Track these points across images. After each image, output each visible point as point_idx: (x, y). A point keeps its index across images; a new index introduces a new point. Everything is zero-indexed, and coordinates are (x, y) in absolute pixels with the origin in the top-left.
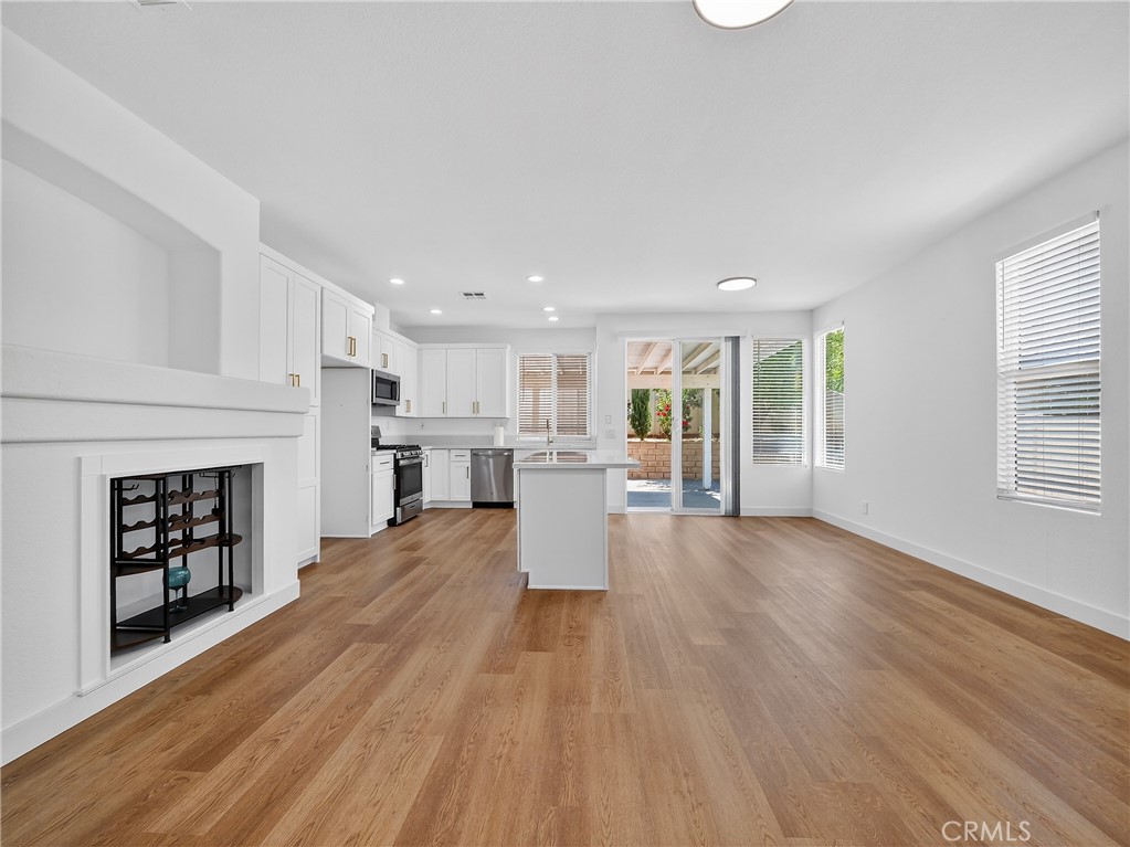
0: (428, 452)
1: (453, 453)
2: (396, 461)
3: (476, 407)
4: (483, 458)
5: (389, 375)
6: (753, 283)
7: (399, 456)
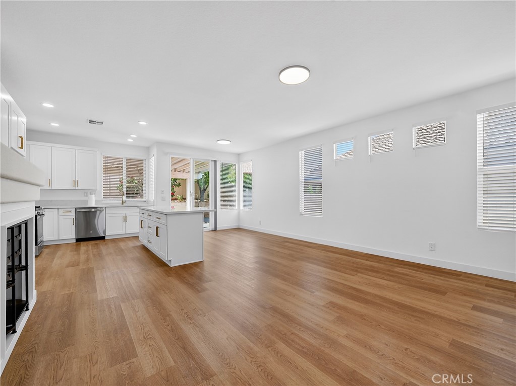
1: (61, 211)
6: (230, 142)
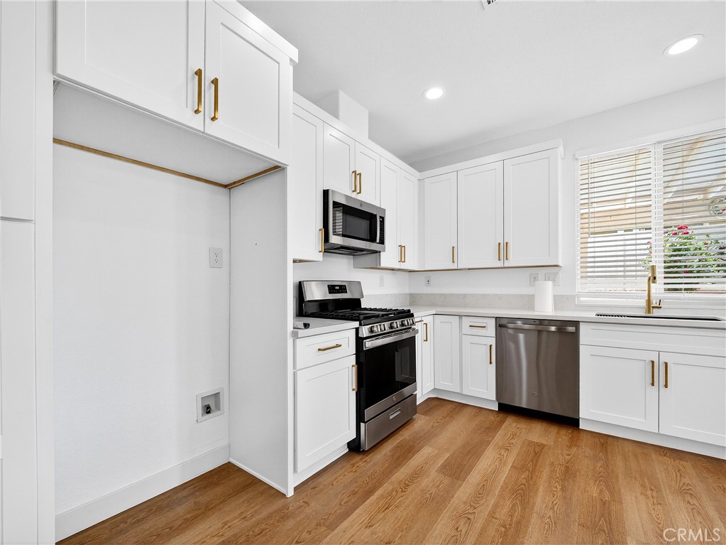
0: (428, 320)
1: (467, 322)
2: (359, 341)
3: (503, 250)
4: (511, 331)
5: (362, 203)
7: (365, 331)
